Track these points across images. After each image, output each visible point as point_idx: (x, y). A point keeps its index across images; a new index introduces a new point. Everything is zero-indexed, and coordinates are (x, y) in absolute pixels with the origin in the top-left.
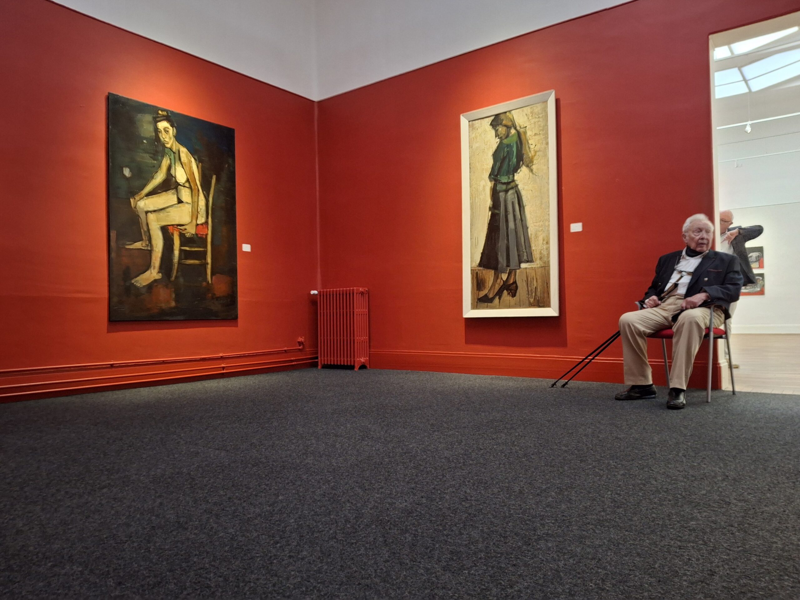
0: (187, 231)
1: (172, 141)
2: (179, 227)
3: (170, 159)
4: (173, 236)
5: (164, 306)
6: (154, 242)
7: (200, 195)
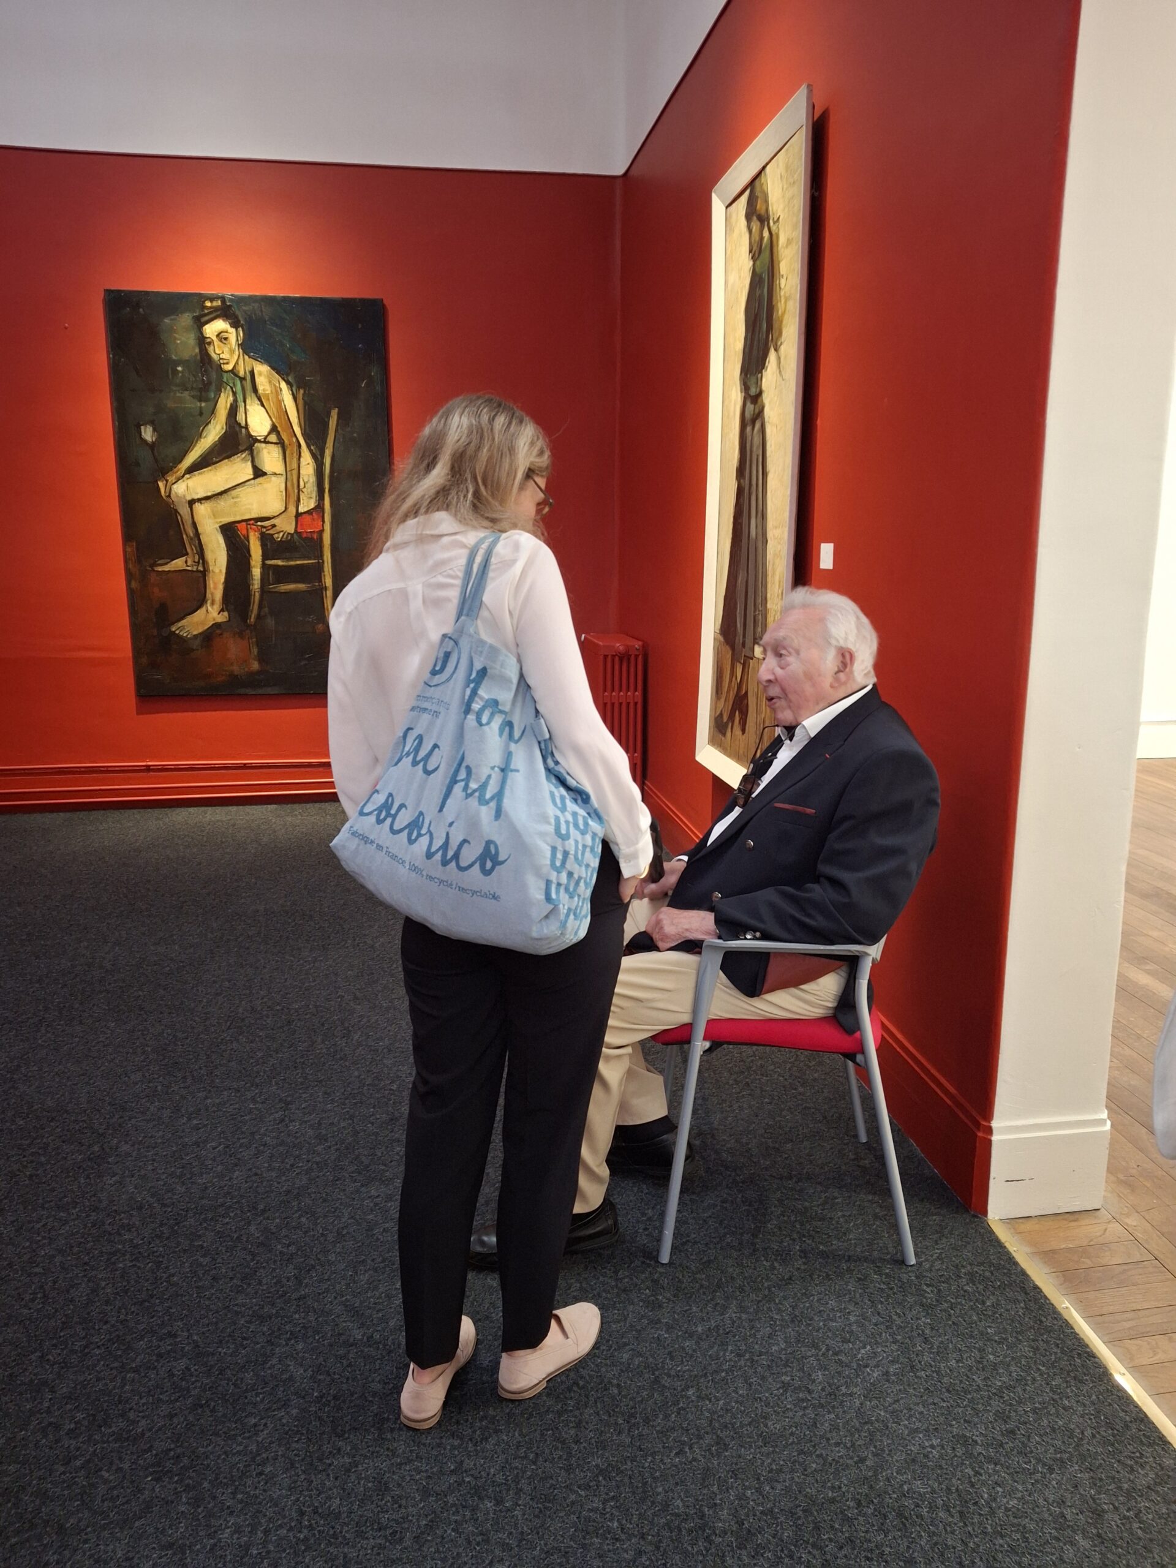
0: (277, 529)
1: (236, 357)
2: (259, 523)
3: (234, 394)
4: (249, 542)
5: (236, 669)
6: (209, 556)
7: (302, 454)
